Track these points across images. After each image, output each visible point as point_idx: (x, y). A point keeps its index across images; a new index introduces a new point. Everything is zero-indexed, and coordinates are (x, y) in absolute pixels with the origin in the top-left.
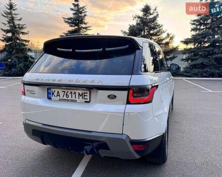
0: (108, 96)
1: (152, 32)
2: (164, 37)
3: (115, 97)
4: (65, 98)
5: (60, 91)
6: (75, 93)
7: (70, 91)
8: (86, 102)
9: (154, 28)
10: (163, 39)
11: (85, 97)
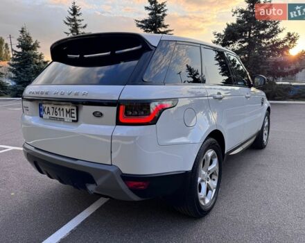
0: (94, 114)
1: (261, 32)
2: (282, 39)
3: (101, 114)
4: (54, 116)
5: (50, 106)
6: (63, 109)
7: (58, 107)
8: (73, 121)
9: (265, 26)
10: (280, 43)
11: (73, 115)
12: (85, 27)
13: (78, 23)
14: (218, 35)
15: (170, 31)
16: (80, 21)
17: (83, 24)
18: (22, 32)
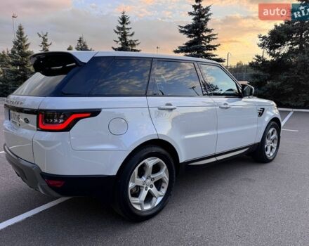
0: (25, 120)
3: (28, 121)
5: (12, 112)
7: (15, 113)
8: (19, 125)
11: (19, 120)
12: (132, 35)
13: (127, 31)
14: (264, 38)
15: (215, 35)
16: (128, 29)
17: (130, 32)
18: (80, 41)
